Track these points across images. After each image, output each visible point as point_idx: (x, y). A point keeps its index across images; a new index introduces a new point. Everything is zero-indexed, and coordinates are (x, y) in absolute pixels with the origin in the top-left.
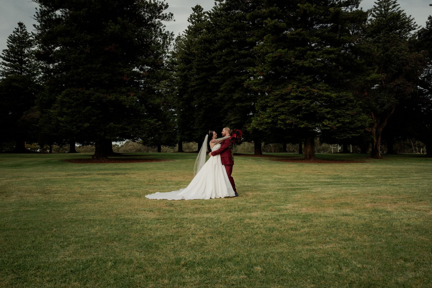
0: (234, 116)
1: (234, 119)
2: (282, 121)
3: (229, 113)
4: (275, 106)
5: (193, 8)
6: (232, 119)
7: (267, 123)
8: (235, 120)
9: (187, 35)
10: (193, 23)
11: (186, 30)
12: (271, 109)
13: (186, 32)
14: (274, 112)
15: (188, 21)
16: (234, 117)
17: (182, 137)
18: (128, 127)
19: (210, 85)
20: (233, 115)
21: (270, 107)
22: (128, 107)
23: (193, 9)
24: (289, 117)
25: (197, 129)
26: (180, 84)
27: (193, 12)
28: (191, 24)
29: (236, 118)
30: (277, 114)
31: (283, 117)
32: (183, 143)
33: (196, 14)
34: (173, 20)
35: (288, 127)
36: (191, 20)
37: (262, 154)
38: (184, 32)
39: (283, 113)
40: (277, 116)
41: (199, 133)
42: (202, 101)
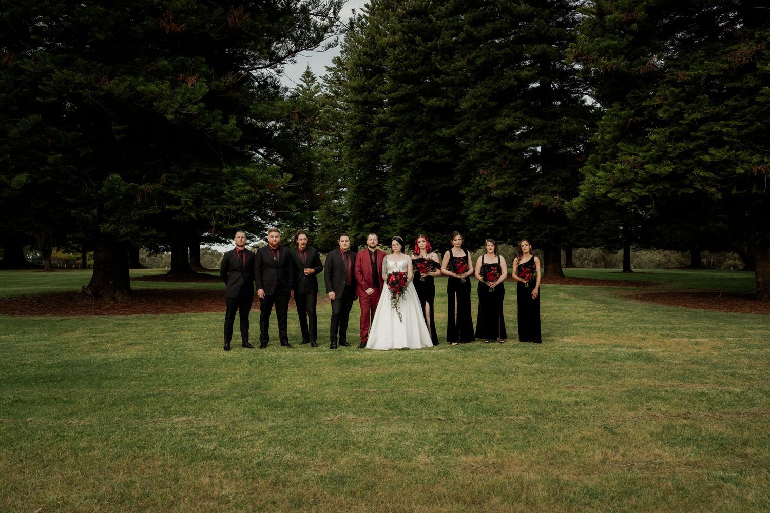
0: (497, 175)
1: (498, 184)
2: (712, 171)
3: (481, 171)
4: (687, 118)
6: (493, 184)
7: (655, 178)
8: (500, 186)
9: (368, 15)
11: (367, 6)
12: (667, 131)
13: (366, 9)
14: (678, 140)
16: (497, 179)
17: (359, 234)
18: (179, 193)
19: (424, 114)
20: (492, 173)
21: (662, 123)
22: (170, 117)
24: (743, 155)
25: (394, 217)
26: (354, 121)
29: (503, 180)
30: (692, 145)
31: (719, 154)
32: (359, 247)
35: (734, 192)
37: (562, 275)
38: (363, 10)
39: (718, 141)
40: (688, 154)
41: (399, 225)
42: (406, 149)
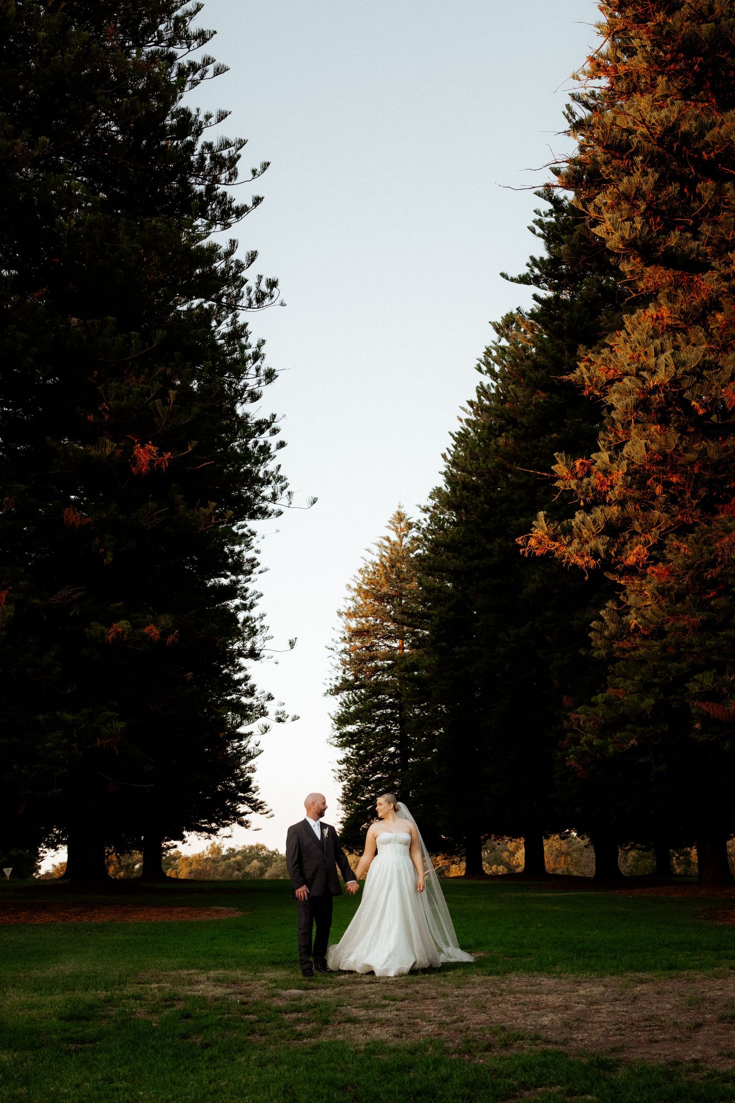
5: (494, 324)
10: (494, 376)
11: (471, 404)
13: (470, 409)
15: (479, 369)
23: (498, 329)
27: (495, 336)
28: (487, 380)
33: (504, 343)
34: (278, 302)
36: (487, 364)
38: (466, 411)
